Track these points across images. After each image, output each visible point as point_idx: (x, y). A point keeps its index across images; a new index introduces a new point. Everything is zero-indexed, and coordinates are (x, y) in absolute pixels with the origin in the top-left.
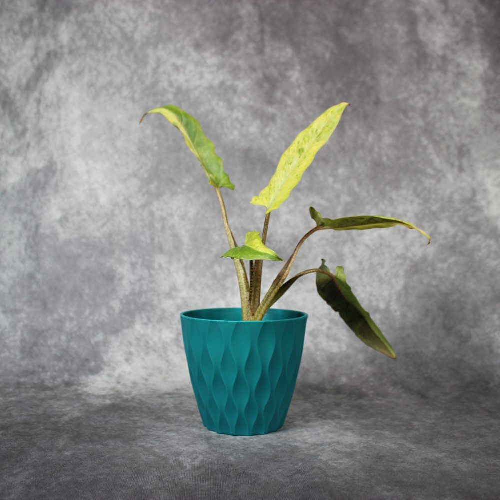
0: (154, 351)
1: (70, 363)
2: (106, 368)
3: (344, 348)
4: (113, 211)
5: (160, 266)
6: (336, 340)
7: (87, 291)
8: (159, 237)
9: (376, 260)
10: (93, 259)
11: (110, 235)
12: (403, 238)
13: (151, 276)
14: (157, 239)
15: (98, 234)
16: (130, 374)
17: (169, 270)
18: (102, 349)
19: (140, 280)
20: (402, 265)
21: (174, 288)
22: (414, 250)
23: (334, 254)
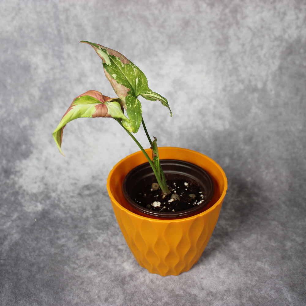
0: (71, 131)
1: (5, 147)
2: (35, 151)
3: (227, 126)
4: (19, 4)
5: (69, 55)
6: (221, 118)
7: (9, 81)
8: (64, 28)
9: (256, 42)
10: (9, 52)
11: (21, 28)
12: (282, 20)
13: (62, 65)
14: (62, 30)
15: (9, 29)
16: (54, 156)
17: (76, 58)
18: (29, 132)
19: (52, 69)
20: (279, 46)
21: (83, 75)
22: (290, 32)
23: (221, 37)
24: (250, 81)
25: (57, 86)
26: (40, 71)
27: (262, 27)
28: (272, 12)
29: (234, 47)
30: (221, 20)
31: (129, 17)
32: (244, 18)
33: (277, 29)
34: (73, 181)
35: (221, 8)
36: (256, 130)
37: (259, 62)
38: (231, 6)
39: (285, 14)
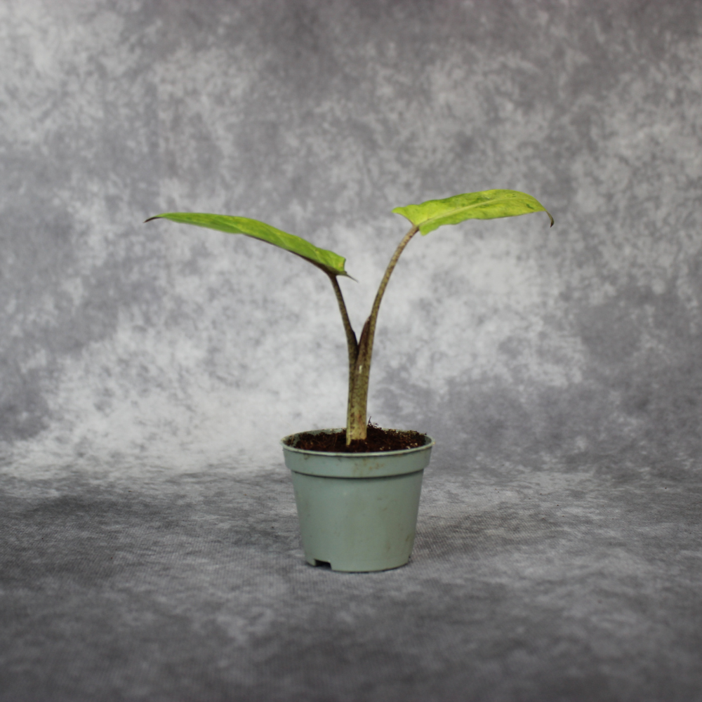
24: (632, 278)
25: (135, 276)
26: (94, 240)
27: (654, 157)
28: (675, 125)
29: (587, 201)
30: (550, 139)
31: (326, 126)
35: (550, 113)
37: (652, 234)
38: (575, 109)
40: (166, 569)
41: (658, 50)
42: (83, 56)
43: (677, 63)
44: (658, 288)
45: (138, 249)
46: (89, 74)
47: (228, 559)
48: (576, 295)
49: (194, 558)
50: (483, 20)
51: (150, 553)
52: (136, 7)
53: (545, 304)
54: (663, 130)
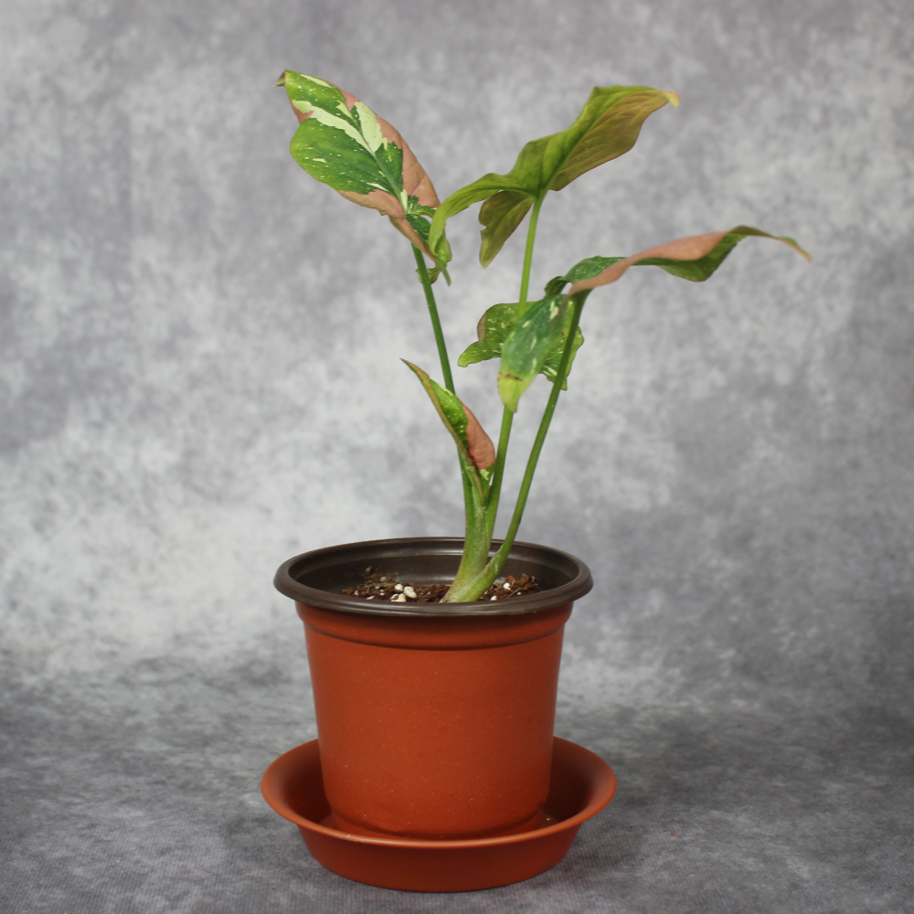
24: (749, 362)
25: (93, 360)
26: (43, 314)
27: (788, 199)
32: (728, 171)
33: (841, 205)
34: (106, 648)
36: (766, 512)
37: (780, 304)
39: (864, 161)
40: (92, 826)
41: (799, 55)
42: (35, 77)
43: (824, 71)
44: (783, 376)
45: (99, 329)
46: (43, 100)
47: (168, 811)
48: (673, 384)
49: (128, 809)
50: (562, 19)
51: (77, 801)
52: (104, 11)
53: (629, 396)
54: (801, 162)
